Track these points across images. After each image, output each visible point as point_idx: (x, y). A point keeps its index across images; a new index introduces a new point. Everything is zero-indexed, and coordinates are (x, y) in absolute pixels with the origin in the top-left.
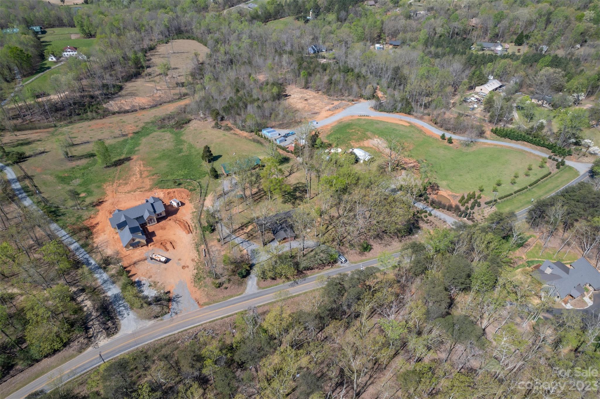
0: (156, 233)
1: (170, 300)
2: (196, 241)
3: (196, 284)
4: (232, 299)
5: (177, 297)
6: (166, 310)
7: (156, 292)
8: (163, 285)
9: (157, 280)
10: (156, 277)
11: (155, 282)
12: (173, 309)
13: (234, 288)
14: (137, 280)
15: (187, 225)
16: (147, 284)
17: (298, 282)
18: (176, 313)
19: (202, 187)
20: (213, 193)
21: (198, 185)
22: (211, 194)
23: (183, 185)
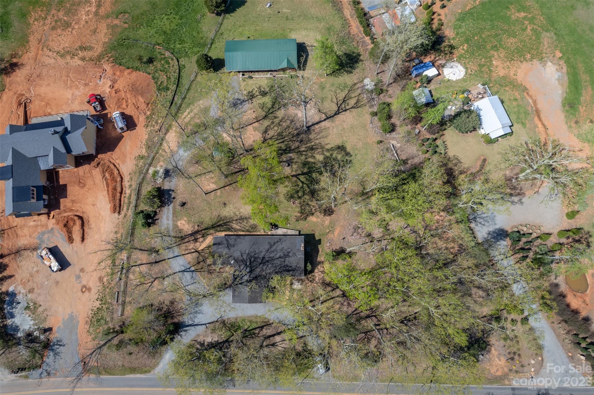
0: (69, 189)
1: (47, 345)
2: (119, 235)
3: (91, 329)
4: (132, 376)
5: (59, 343)
6: (38, 361)
7: (32, 322)
8: (45, 315)
9: (40, 300)
10: (39, 294)
11: (35, 304)
12: (47, 364)
13: (142, 356)
14: (11, 289)
15: (119, 189)
16: (23, 304)
17: (237, 383)
18: (49, 374)
19: (180, 85)
20: (189, 113)
21: (176, 75)
22: (186, 114)
23: (155, 63)
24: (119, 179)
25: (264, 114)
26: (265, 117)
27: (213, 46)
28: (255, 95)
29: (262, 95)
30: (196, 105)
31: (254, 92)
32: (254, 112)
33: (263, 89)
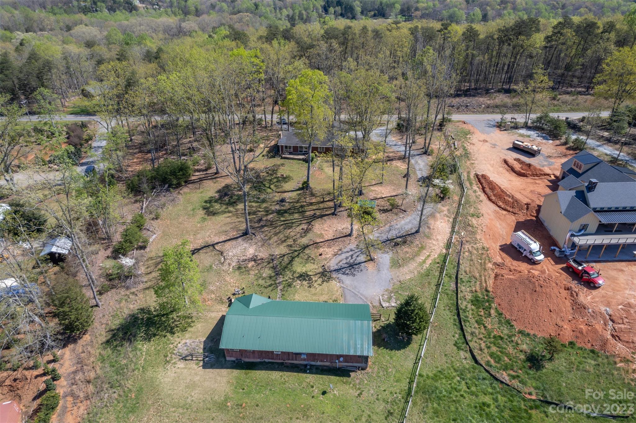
19: (453, 308)
20: (424, 262)
21: (468, 330)
22: (429, 261)
23: (522, 357)
24: (493, 198)
25: (307, 251)
26: (305, 247)
27: (404, 385)
28: (319, 275)
29: (308, 275)
30: (416, 272)
31: (320, 280)
32: (320, 255)
33: (305, 283)
